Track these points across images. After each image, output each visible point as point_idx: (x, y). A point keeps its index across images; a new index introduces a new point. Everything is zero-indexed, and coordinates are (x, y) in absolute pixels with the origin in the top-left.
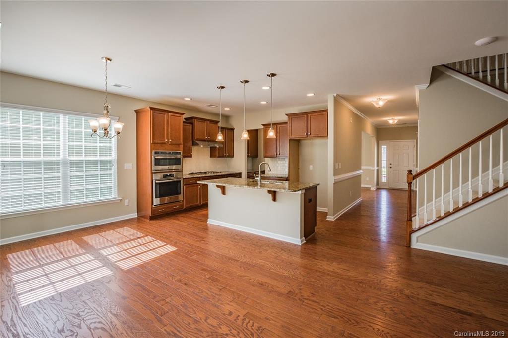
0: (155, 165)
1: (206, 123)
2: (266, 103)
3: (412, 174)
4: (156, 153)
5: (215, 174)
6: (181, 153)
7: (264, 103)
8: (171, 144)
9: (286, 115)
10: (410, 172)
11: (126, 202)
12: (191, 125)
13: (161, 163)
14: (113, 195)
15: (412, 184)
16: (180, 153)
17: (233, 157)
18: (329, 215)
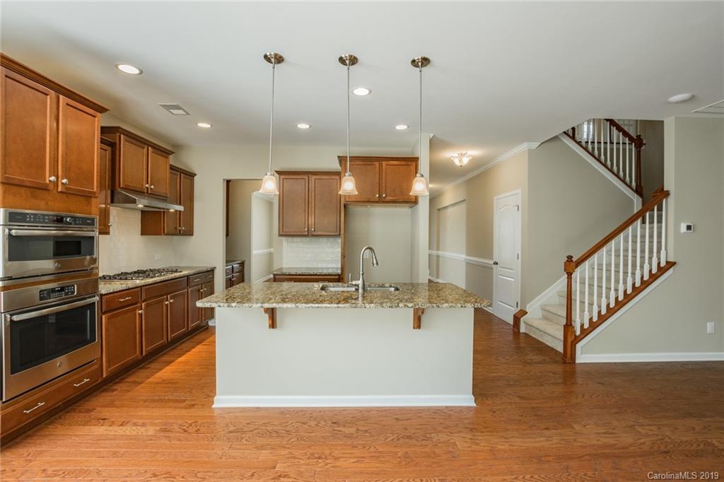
1: (145, 150)
2: (308, 126)
3: (572, 261)
6: (97, 223)
7: (303, 126)
8: (67, 193)
9: (337, 157)
10: (570, 258)
12: (109, 148)
15: (573, 276)
16: (93, 220)
17: (192, 235)
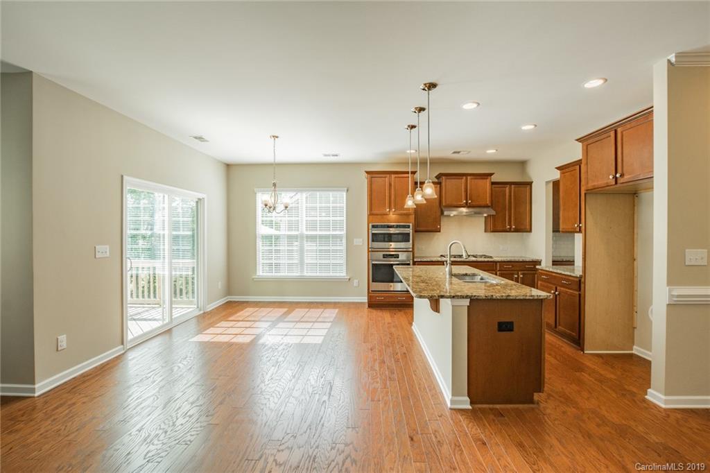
0: (373, 241)
4: (373, 226)
5: (486, 260)
6: (411, 227)
7: (529, 127)
8: (395, 214)
9: (577, 140)
11: (355, 282)
13: (393, 239)
14: (342, 274)
16: (409, 227)
17: (531, 232)
18: (654, 389)
